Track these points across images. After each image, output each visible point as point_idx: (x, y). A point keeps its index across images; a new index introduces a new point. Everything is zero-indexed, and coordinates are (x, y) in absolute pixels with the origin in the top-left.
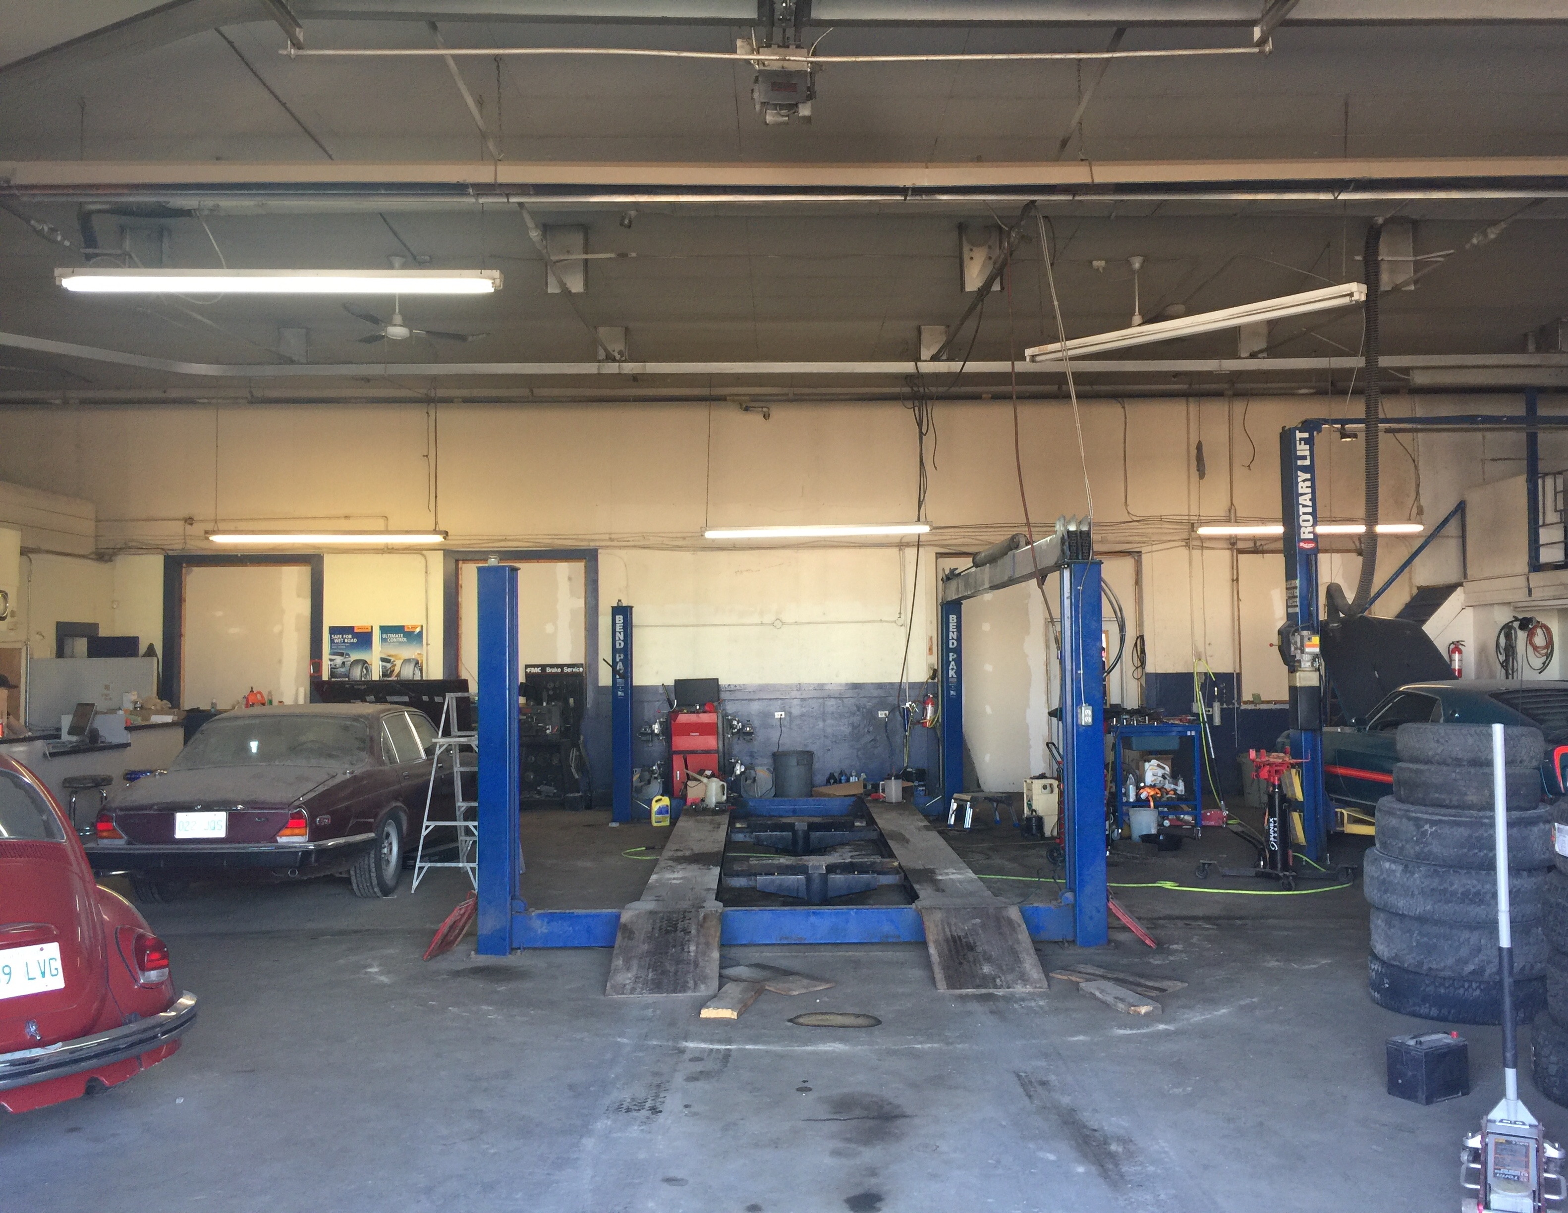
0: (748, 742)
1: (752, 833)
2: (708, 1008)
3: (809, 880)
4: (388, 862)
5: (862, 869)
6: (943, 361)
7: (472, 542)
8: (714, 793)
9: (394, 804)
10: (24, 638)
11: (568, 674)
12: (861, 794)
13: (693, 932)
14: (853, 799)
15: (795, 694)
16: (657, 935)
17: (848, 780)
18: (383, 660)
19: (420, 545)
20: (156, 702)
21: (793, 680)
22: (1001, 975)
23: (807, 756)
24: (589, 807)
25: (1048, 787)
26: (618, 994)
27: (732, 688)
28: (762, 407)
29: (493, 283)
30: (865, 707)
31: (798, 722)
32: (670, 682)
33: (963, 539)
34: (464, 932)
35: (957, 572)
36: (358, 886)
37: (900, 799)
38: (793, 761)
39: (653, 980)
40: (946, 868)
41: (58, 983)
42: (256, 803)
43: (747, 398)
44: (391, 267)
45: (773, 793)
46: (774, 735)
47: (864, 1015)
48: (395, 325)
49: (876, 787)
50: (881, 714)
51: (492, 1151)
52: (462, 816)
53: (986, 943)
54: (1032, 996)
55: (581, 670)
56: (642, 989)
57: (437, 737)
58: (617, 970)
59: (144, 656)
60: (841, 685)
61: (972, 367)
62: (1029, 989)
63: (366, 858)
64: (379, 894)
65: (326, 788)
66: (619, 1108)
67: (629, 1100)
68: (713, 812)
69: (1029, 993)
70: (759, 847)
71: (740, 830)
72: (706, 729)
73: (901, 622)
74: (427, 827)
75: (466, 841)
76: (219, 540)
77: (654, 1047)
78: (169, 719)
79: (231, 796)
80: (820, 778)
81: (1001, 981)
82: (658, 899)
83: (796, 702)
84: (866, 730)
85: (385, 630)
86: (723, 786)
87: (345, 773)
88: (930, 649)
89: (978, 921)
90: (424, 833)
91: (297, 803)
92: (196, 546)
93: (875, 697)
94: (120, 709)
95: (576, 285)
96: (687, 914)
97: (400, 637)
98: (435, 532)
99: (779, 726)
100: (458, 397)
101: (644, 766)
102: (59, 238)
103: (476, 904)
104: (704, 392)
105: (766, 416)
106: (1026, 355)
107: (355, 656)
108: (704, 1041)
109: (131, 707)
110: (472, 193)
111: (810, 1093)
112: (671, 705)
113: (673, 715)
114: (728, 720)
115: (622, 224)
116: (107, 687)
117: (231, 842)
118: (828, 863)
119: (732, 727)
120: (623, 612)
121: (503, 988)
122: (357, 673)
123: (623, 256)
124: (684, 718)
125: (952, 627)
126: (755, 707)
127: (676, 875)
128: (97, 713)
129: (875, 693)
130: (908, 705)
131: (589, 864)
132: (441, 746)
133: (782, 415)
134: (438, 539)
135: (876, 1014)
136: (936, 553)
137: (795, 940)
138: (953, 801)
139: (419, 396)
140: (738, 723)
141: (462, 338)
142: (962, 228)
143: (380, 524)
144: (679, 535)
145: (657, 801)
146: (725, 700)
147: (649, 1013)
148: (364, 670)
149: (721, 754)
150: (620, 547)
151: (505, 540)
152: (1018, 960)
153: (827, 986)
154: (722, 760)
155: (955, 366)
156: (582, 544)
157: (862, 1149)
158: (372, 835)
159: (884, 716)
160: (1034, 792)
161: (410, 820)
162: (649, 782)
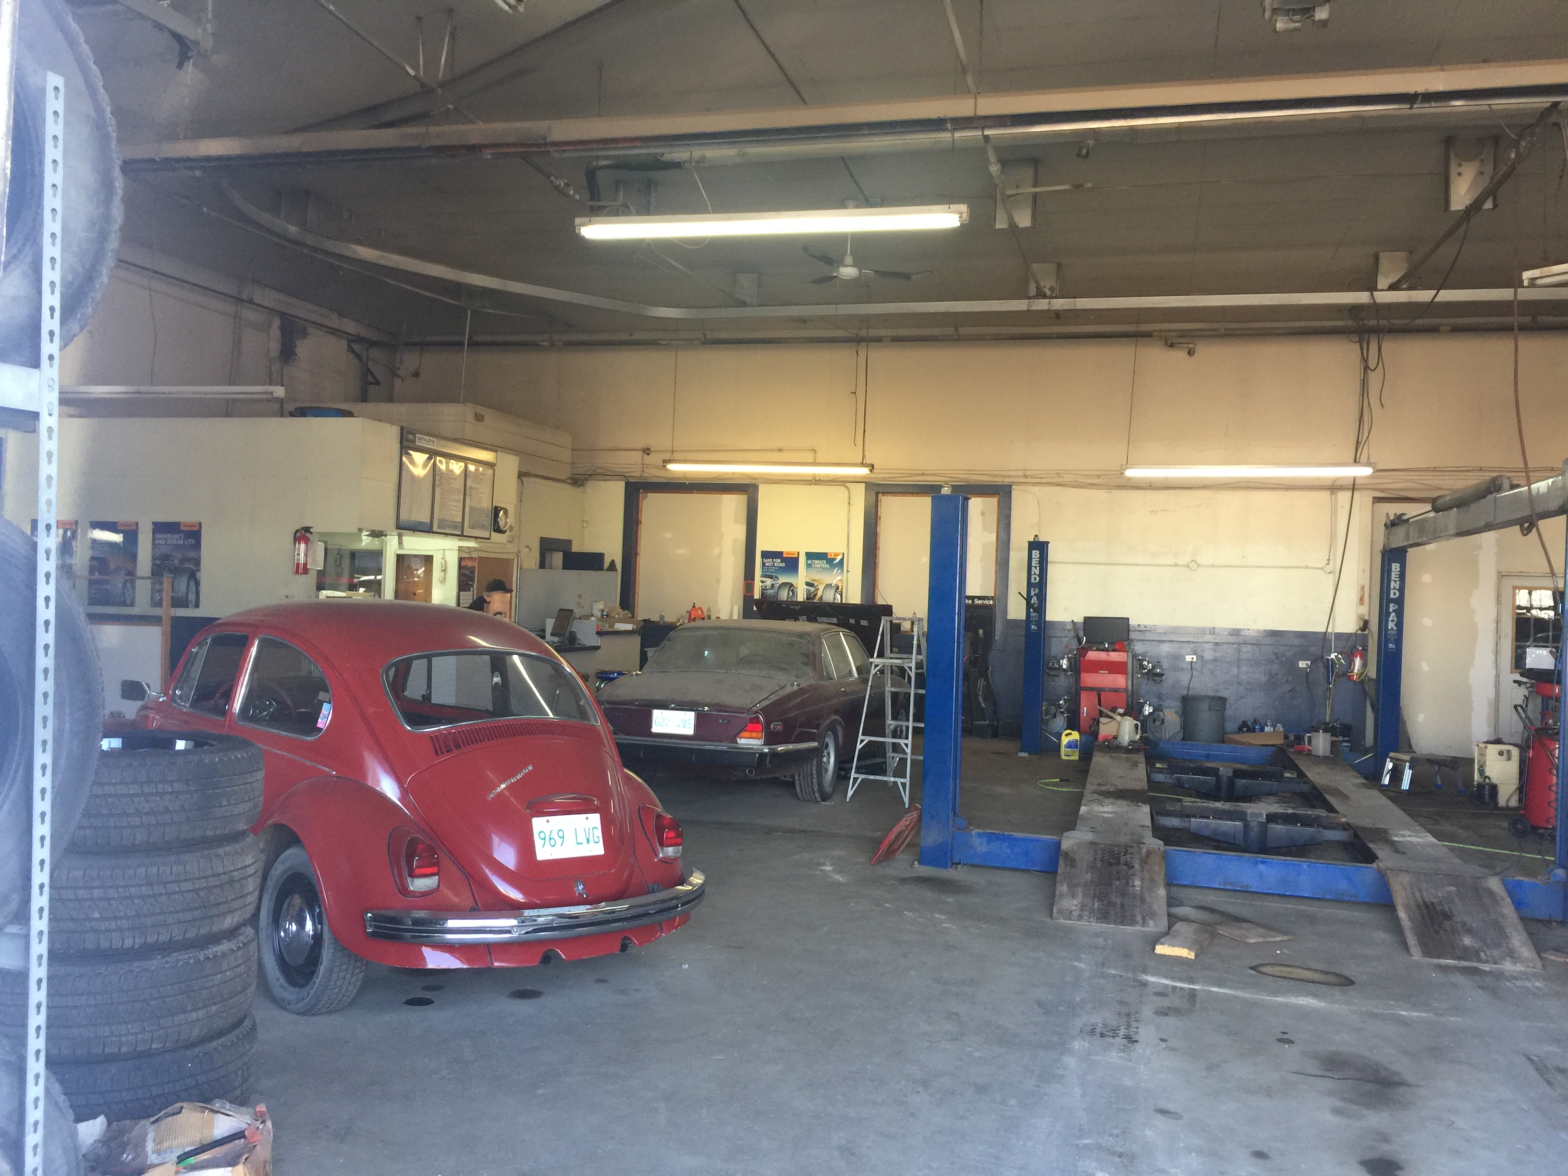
0: (1157, 683)
1: (1173, 774)
2: (1162, 944)
3: (1246, 826)
4: (827, 770)
5: (1306, 822)
6: (1402, 290)
7: (892, 475)
8: (1127, 731)
9: (834, 717)
10: (515, 550)
11: (978, 606)
12: (1282, 744)
13: (1137, 866)
14: (1274, 749)
15: (1209, 638)
16: (1099, 866)
17: (1262, 730)
18: (808, 584)
19: (845, 477)
20: (619, 612)
21: (1207, 624)
22: (1485, 949)
23: (1220, 702)
24: (995, 735)
25: (1505, 753)
26: (1065, 919)
27: (1142, 628)
28: (1188, 343)
29: (960, 217)
30: (1285, 656)
31: (1211, 667)
32: (1079, 619)
33: (1405, 484)
34: (906, 843)
35: (1405, 517)
36: (801, 790)
37: (1328, 753)
38: (1205, 706)
39: (1099, 909)
40: (1400, 829)
41: (598, 849)
42: (721, 706)
43: (1175, 334)
44: (844, 207)
45: (1181, 735)
46: (1185, 678)
47: (1333, 973)
48: (846, 266)
49: (1299, 739)
50: (1302, 664)
51: (976, 1054)
52: (890, 734)
53: (1463, 912)
54: (1525, 976)
55: (991, 602)
56: (1090, 918)
57: (872, 657)
58: (1062, 896)
59: (607, 570)
60: (1259, 631)
61: (1447, 295)
62: (1519, 967)
63: (809, 764)
64: (819, 799)
65: (778, 697)
66: (1093, 1032)
67: (1101, 1025)
68: (1127, 750)
69: (1520, 972)
70: (1179, 788)
71: (1160, 771)
72: (1117, 668)
73: (1329, 568)
74: (862, 741)
75: (893, 758)
76: (676, 468)
77: (1114, 976)
78: (629, 627)
79: (698, 698)
80: (1230, 726)
81: (1486, 955)
82: (1093, 830)
83: (1208, 646)
84: (1284, 680)
85: (810, 556)
86: (1136, 726)
87: (792, 685)
88: (1361, 600)
89: (1453, 889)
90: (859, 746)
91: (755, 709)
92: (654, 474)
93: (1296, 646)
94: (592, 615)
95: (1024, 220)
96: (1128, 849)
97: (823, 564)
98: (863, 464)
99: (1190, 669)
100: (886, 337)
101: (1050, 700)
102: (572, 192)
103: (920, 817)
104: (1132, 328)
105: (1190, 353)
106: (1524, 278)
107: (783, 579)
108: (1166, 977)
109: (599, 614)
110: (950, 128)
111: (1291, 1045)
112: (1080, 641)
113: (1083, 651)
114: (1139, 659)
115: (1079, 155)
116: (580, 596)
117: (698, 740)
118: (1269, 811)
119: (1142, 667)
120: (1039, 547)
121: (950, 899)
122: (784, 595)
123: (1078, 186)
124: (1092, 655)
125: (1394, 576)
126: (1165, 648)
127: (1106, 809)
128: (574, 618)
129: (1296, 642)
130: (1333, 656)
131: (1007, 791)
132: (876, 666)
133: (1207, 352)
134: (864, 471)
135: (1346, 973)
136: (1374, 498)
137: (1241, 887)
138: (1388, 760)
139: (850, 335)
140: (1148, 664)
141: (907, 276)
142: (1449, 142)
143: (809, 457)
144: (1093, 473)
145: (1066, 735)
146: (1134, 640)
147: (1100, 941)
148: (791, 592)
149: (1130, 694)
150: (1034, 484)
151: (923, 474)
152: (1505, 937)
153: (1286, 938)
154: (1130, 700)
155: (1424, 296)
156: (997, 479)
157: (1365, 1111)
158: (815, 744)
159: (1305, 666)
160: (1488, 758)
161: (845, 735)
162: (1055, 717)
